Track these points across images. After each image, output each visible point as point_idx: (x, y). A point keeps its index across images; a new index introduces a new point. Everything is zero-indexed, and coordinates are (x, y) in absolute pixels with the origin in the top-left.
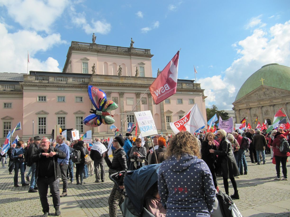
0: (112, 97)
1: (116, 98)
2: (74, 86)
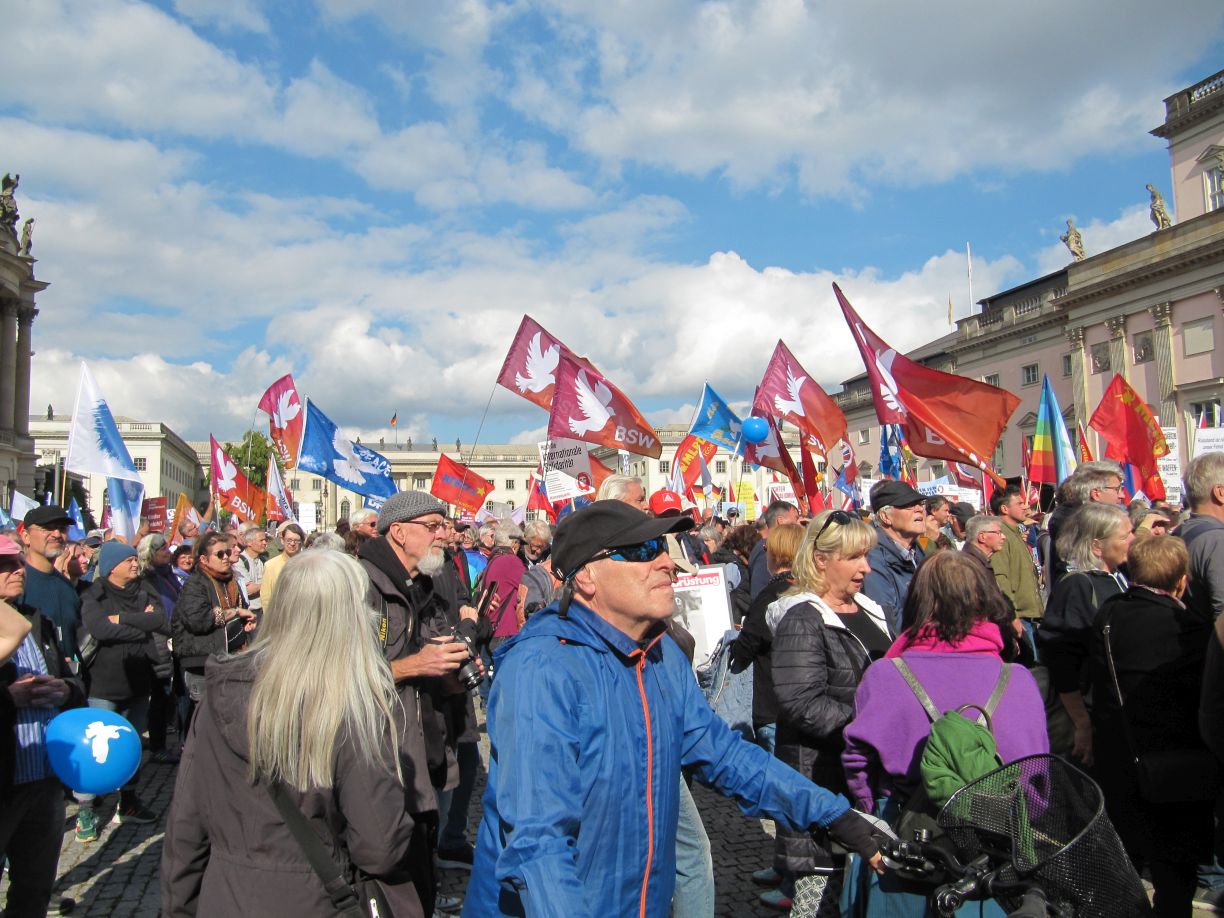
0: (1135, 335)
1: (1149, 335)
2: (1050, 322)
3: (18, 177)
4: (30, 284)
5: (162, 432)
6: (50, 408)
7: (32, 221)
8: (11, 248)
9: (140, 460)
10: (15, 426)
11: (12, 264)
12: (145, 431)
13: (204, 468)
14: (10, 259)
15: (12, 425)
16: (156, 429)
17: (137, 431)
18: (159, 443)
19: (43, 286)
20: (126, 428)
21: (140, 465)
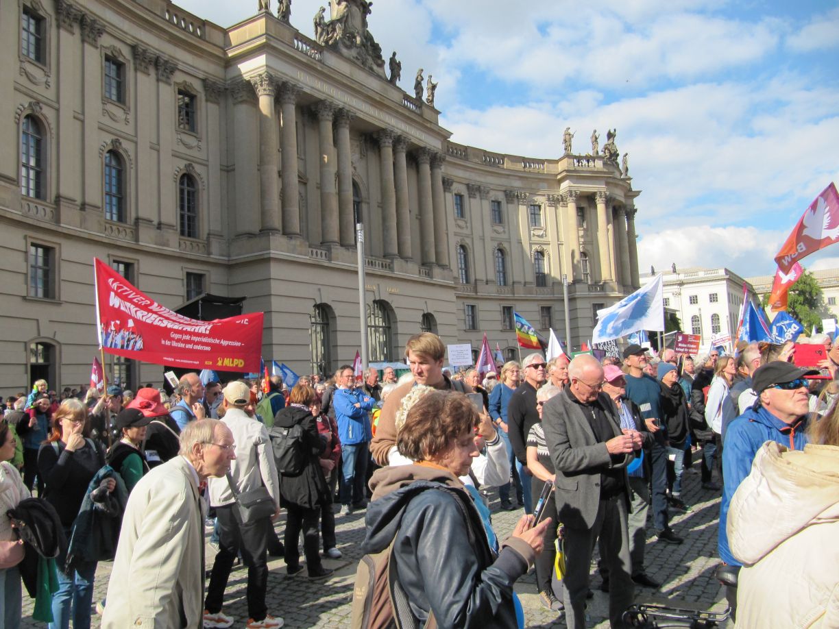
3: (615, 130)
4: (630, 194)
5: (727, 274)
6: (652, 267)
7: (627, 154)
8: (617, 175)
9: (713, 295)
10: (632, 282)
11: (618, 184)
12: (714, 275)
13: (759, 296)
14: (617, 182)
15: (630, 283)
16: (722, 273)
17: (709, 275)
18: (725, 282)
19: (638, 193)
20: (701, 275)
21: (713, 298)
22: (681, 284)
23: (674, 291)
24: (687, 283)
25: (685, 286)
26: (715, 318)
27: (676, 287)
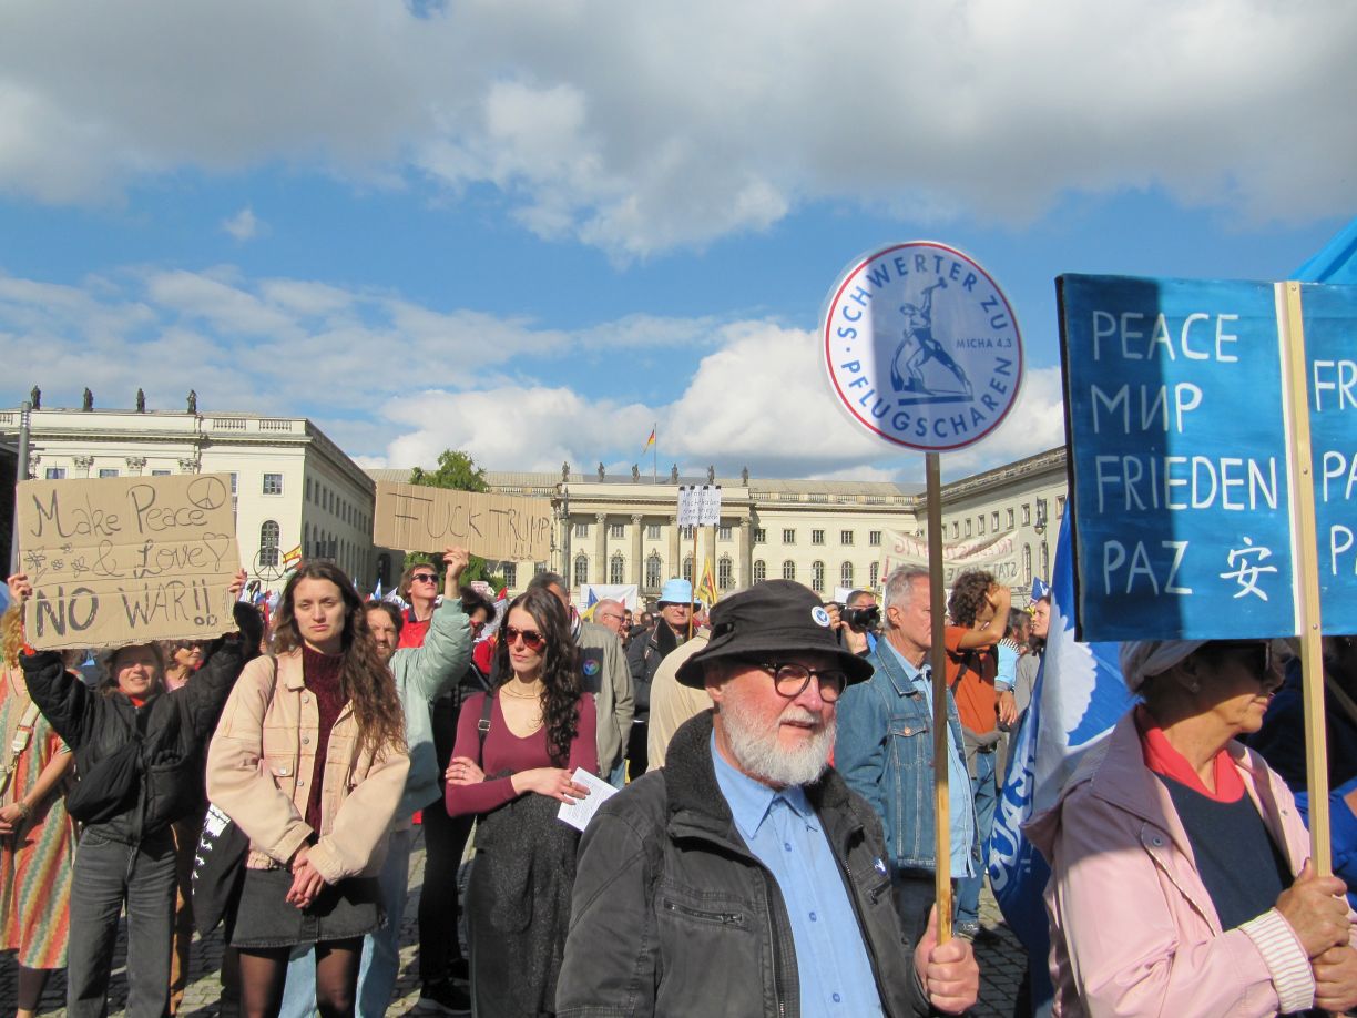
5: (308, 434)
6: (141, 394)
12: (281, 431)
16: (298, 429)
17: (269, 431)
18: (302, 451)
20: (253, 427)
21: (272, 485)
22: (204, 442)
23: (184, 456)
24: (218, 443)
25: (214, 448)
26: (270, 530)
27: (190, 447)
